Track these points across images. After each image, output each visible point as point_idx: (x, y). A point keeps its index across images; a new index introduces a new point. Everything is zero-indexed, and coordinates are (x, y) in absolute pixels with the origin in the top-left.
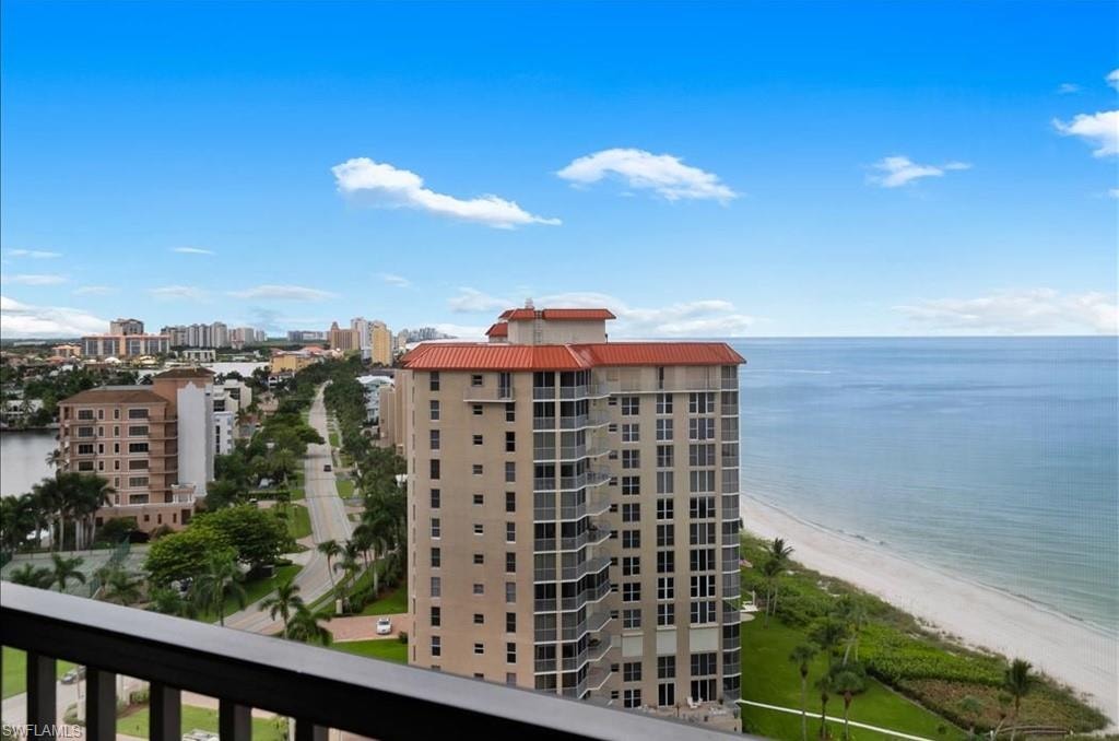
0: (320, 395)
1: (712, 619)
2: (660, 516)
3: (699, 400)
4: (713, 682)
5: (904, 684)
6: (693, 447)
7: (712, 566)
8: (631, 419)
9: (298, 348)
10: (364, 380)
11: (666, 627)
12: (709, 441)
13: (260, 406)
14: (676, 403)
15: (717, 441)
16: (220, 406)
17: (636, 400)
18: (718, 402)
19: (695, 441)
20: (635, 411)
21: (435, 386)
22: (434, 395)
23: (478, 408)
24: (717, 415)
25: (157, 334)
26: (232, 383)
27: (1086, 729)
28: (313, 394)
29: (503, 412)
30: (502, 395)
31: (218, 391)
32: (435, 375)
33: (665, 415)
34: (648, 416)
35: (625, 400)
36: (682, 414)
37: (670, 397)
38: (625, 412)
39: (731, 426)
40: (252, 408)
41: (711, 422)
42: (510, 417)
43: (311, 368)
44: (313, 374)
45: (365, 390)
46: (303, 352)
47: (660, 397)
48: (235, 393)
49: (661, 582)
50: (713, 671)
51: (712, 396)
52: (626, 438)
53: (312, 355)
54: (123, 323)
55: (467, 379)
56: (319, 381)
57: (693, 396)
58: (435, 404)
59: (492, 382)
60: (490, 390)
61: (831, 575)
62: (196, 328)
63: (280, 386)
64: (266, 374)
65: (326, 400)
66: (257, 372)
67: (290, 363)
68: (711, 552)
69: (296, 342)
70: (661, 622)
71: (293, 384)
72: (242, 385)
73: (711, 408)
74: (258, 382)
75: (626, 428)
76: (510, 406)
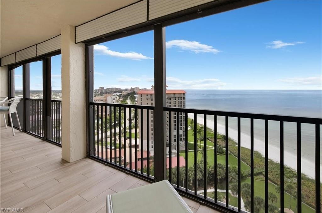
0: (129, 98)
1: (182, 129)
2: (174, 115)
3: (180, 98)
4: (182, 139)
5: (209, 139)
6: (179, 105)
7: (181, 122)
8: (170, 101)
9: (126, 91)
10: (135, 96)
11: (175, 131)
12: (181, 104)
13: (120, 99)
14: (176, 99)
15: (182, 104)
16: (114, 99)
17: (171, 98)
18: (182, 99)
19: (179, 104)
20: (171, 100)
21: (141, 96)
22: (141, 98)
23: (147, 99)
24: (182, 100)
25: (106, 89)
26: (116, 96)
27: (235, 145)
28: (128, 98)
29: (151, 100)
30: (151, 97)
31: (114, 97)
32: (141, 95)
33: (175, 100)
34: (172, 101)
35: (169, 98)
36: (177, 100)
37: (175, 98)
38: (169, 100)
39: (184, 102)
40: (119, 100)
41: (181, 101)
42: (152, 101)
43: (128, 94)
44: (128, 95)
45: (135, 97)
46: (127, 92)
47: (174, 98)
48: (116, 97)
49: (174, 124)
50: (182, 137)
51: (181, 98)
52: (169, 104)
53: (128, 92)
54: (101, 87)
55: (146, 95)
56: (129, 96)
57: (179, 98)
58: (141, 99)
59: (149, 96)
60: (149, 97)
61: (201, 124)
62: (111, 88)
63: (123, 96)
64: (121, 95)
65: (130, 98)
66: (120, 94)
67: (124, 93)
68: (181, 120)
69: (126, 90)
70: (174, 130)
71: (125, 96)
72: (117, 96)
73: (181, 99)
74: (120, 96)
75: (169, 102)
76: (152, 99)
